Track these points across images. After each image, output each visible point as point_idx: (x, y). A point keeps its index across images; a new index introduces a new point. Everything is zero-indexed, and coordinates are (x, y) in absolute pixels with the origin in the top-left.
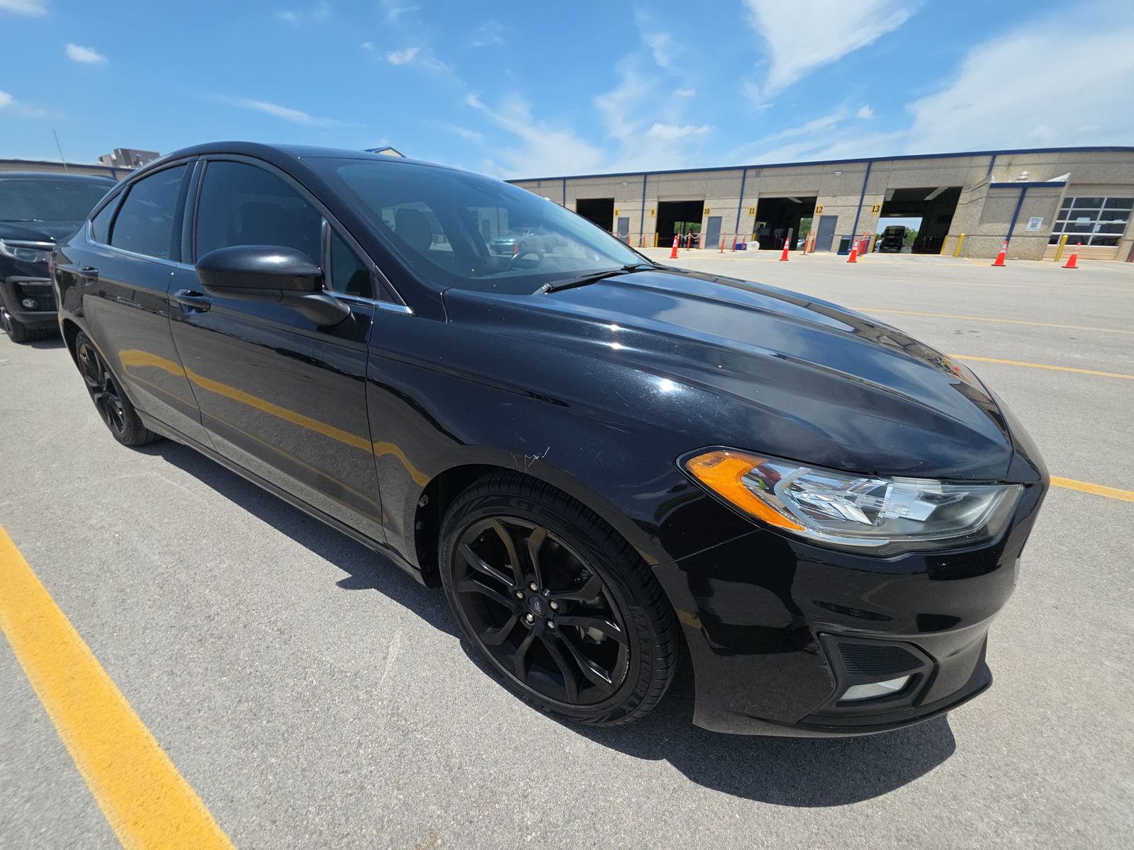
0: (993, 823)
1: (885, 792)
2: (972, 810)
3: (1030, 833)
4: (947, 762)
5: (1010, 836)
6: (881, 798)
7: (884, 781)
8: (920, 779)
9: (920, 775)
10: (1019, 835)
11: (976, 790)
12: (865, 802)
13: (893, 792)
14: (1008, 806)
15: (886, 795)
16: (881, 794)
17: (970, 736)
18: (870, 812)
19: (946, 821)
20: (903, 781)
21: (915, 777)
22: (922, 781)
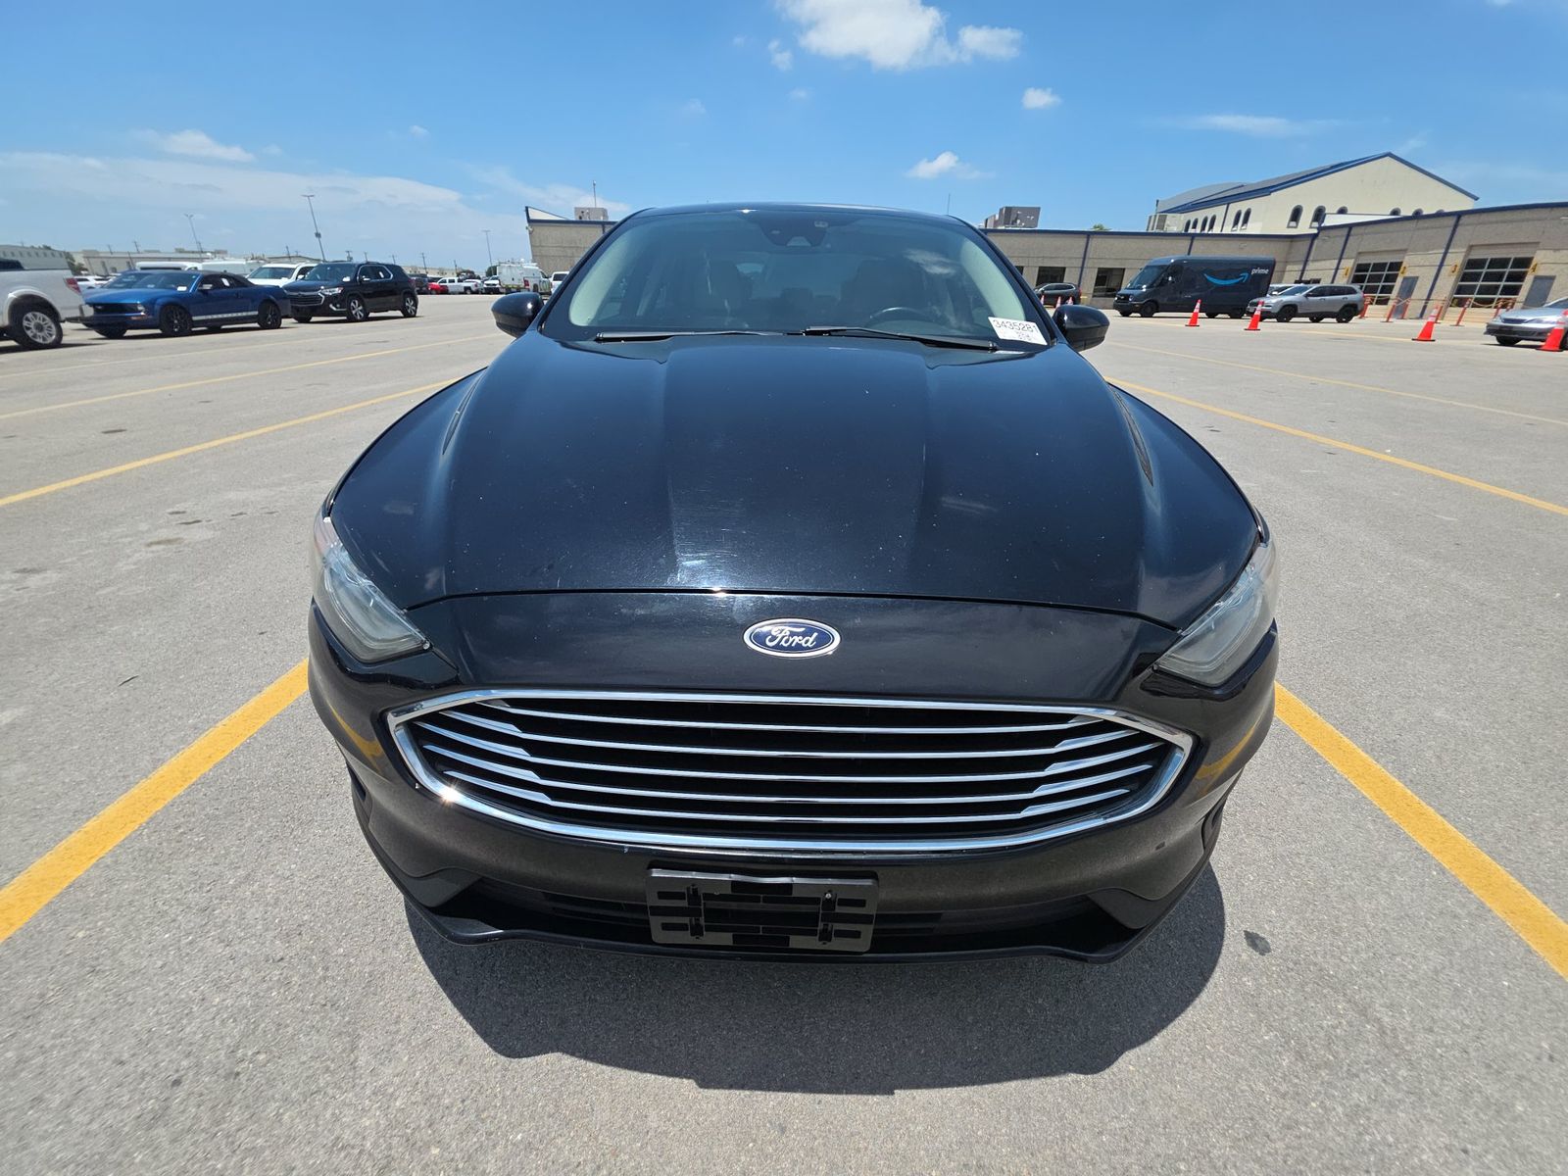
0: (392, 1090)
1: (427, 963)
2: (410, 1062)
3: (375, 1144)
4: (479, 1039)
5: (373, 1110)
6: (420, 958)
7: (442, 962)
8: (449, 1002)
9: (456, 1004)
10: (373, 1126)
11: (441, 1074)
12: (413, 942)
13: (428, 970)
14: (419, 1118)
15: (423, 963)
16: (424, 958)
17: (532, 1085)
18: (402, 946)
19: (393, 1028)
20: (445, 983)
21: (451, 997)
22: (448, 1005)
